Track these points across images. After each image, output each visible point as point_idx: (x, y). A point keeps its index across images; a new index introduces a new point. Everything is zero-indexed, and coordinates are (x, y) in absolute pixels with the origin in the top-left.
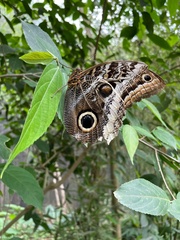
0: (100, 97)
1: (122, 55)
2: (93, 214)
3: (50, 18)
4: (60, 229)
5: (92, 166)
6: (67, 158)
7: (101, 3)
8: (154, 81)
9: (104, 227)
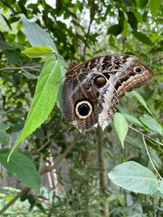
0: (95, 87)
1: (108, 51)
2: (84, 195)
3: (43, 17)
4: (53, 209)
5: (82, 151)
6: (59, 144)
7: (89, 4)
8: (145, 72)
9: (93, 206)
